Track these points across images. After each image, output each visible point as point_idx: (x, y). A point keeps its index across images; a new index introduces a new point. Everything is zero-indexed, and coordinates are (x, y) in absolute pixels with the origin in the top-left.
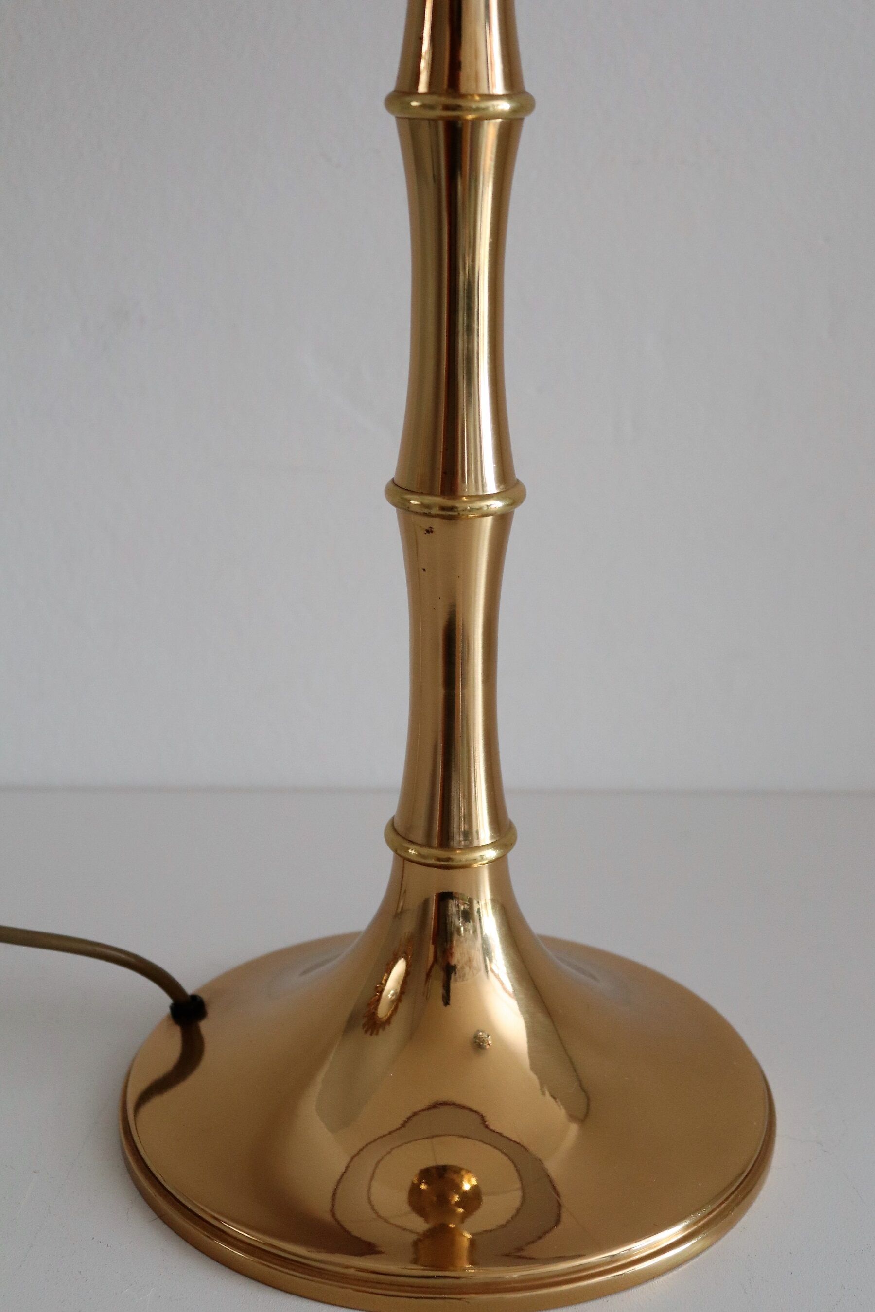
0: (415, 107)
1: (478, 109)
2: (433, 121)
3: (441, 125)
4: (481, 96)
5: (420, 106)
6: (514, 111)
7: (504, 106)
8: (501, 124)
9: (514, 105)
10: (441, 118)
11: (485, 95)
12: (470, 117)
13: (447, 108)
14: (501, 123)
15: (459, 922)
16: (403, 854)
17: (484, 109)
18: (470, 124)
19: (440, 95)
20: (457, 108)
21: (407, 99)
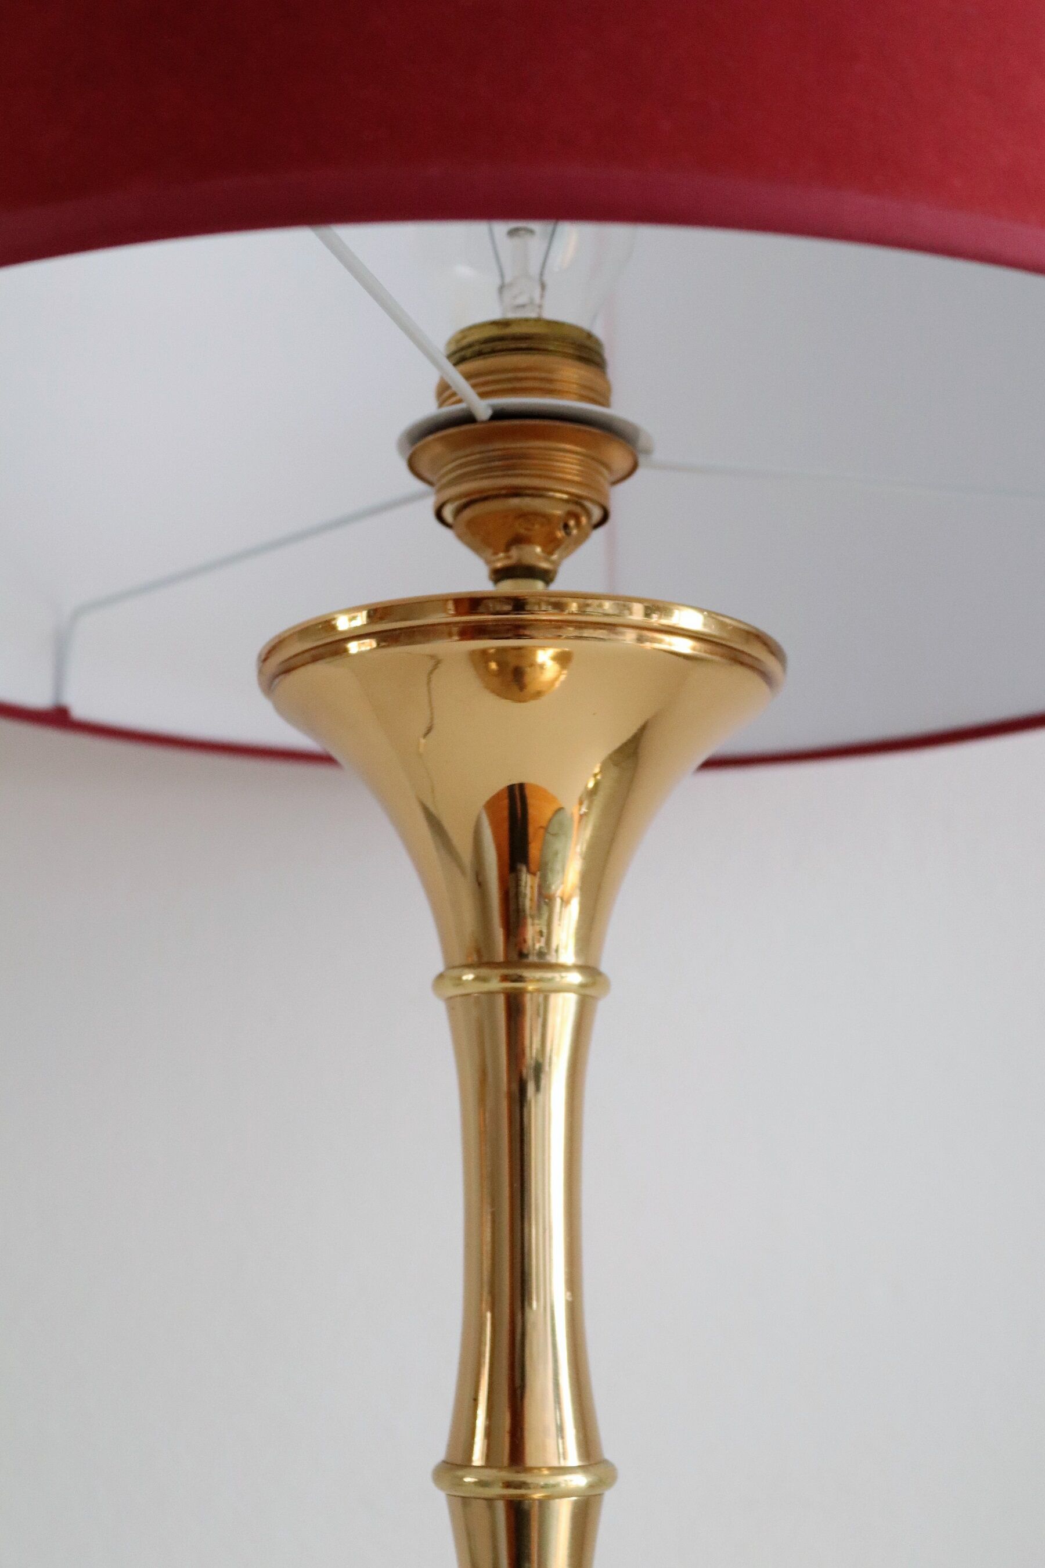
0: (469, 1483)
1: (545, 1487)
2: (490, 1501)
3: (501, 1507)
4: (550, 1468)
5: (475, 1483)
6: (591, 1486)
7: (579, 1481)
8: (576, 1503)
9: (590, 1479)
10: (502, 1497)
11: (555, 1468)
12: (537, 1495)
13: (508, 1485)
14: (575, 1500)
17: (554, 1486)
18: (537, 1503)
19: (501, 1468)
21: (460, 1473)
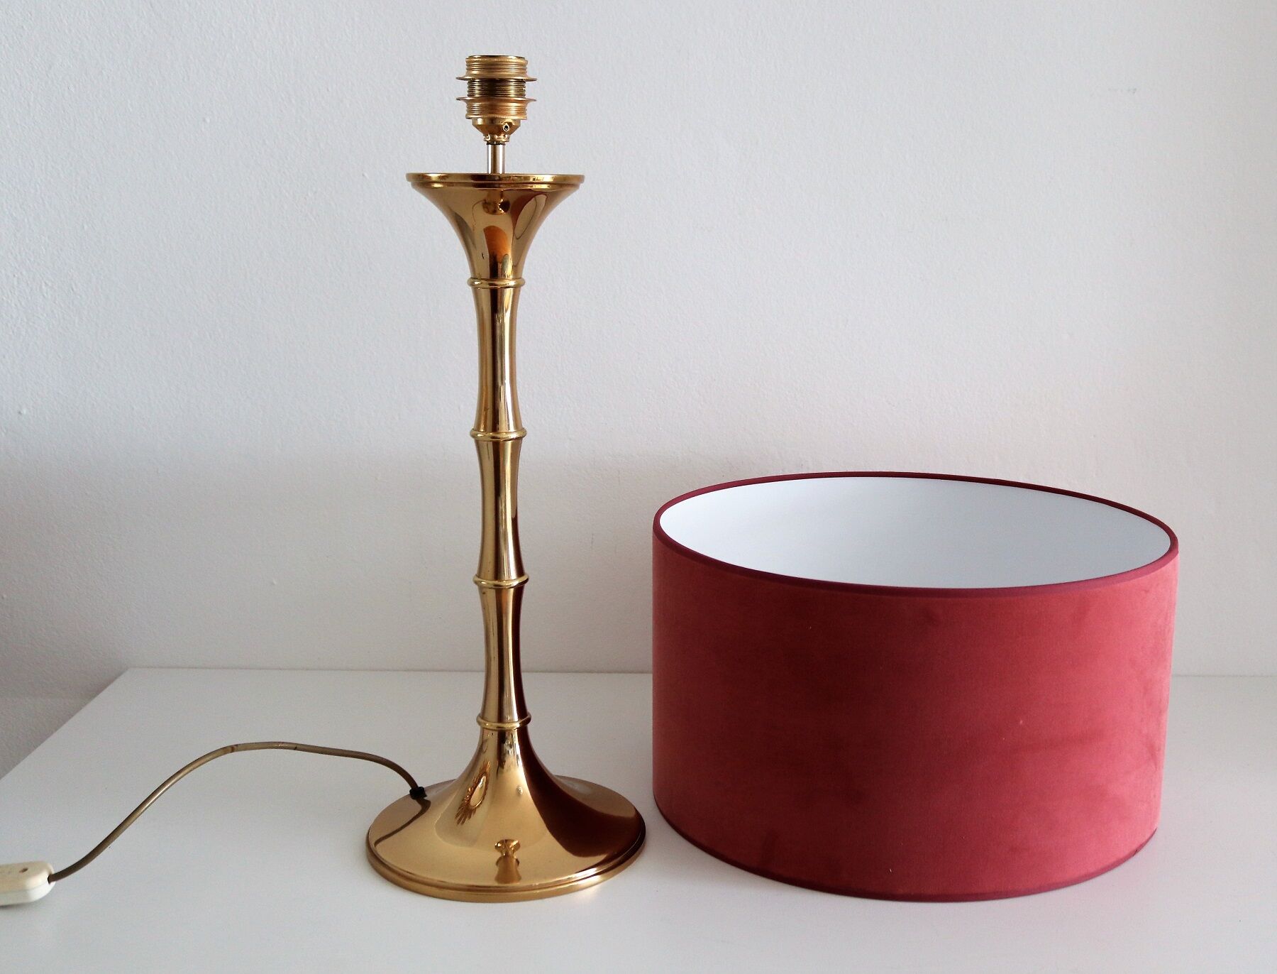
10: (491, 441)
15: (508, 748)
16: (484, 726)
20: (497, 438)
